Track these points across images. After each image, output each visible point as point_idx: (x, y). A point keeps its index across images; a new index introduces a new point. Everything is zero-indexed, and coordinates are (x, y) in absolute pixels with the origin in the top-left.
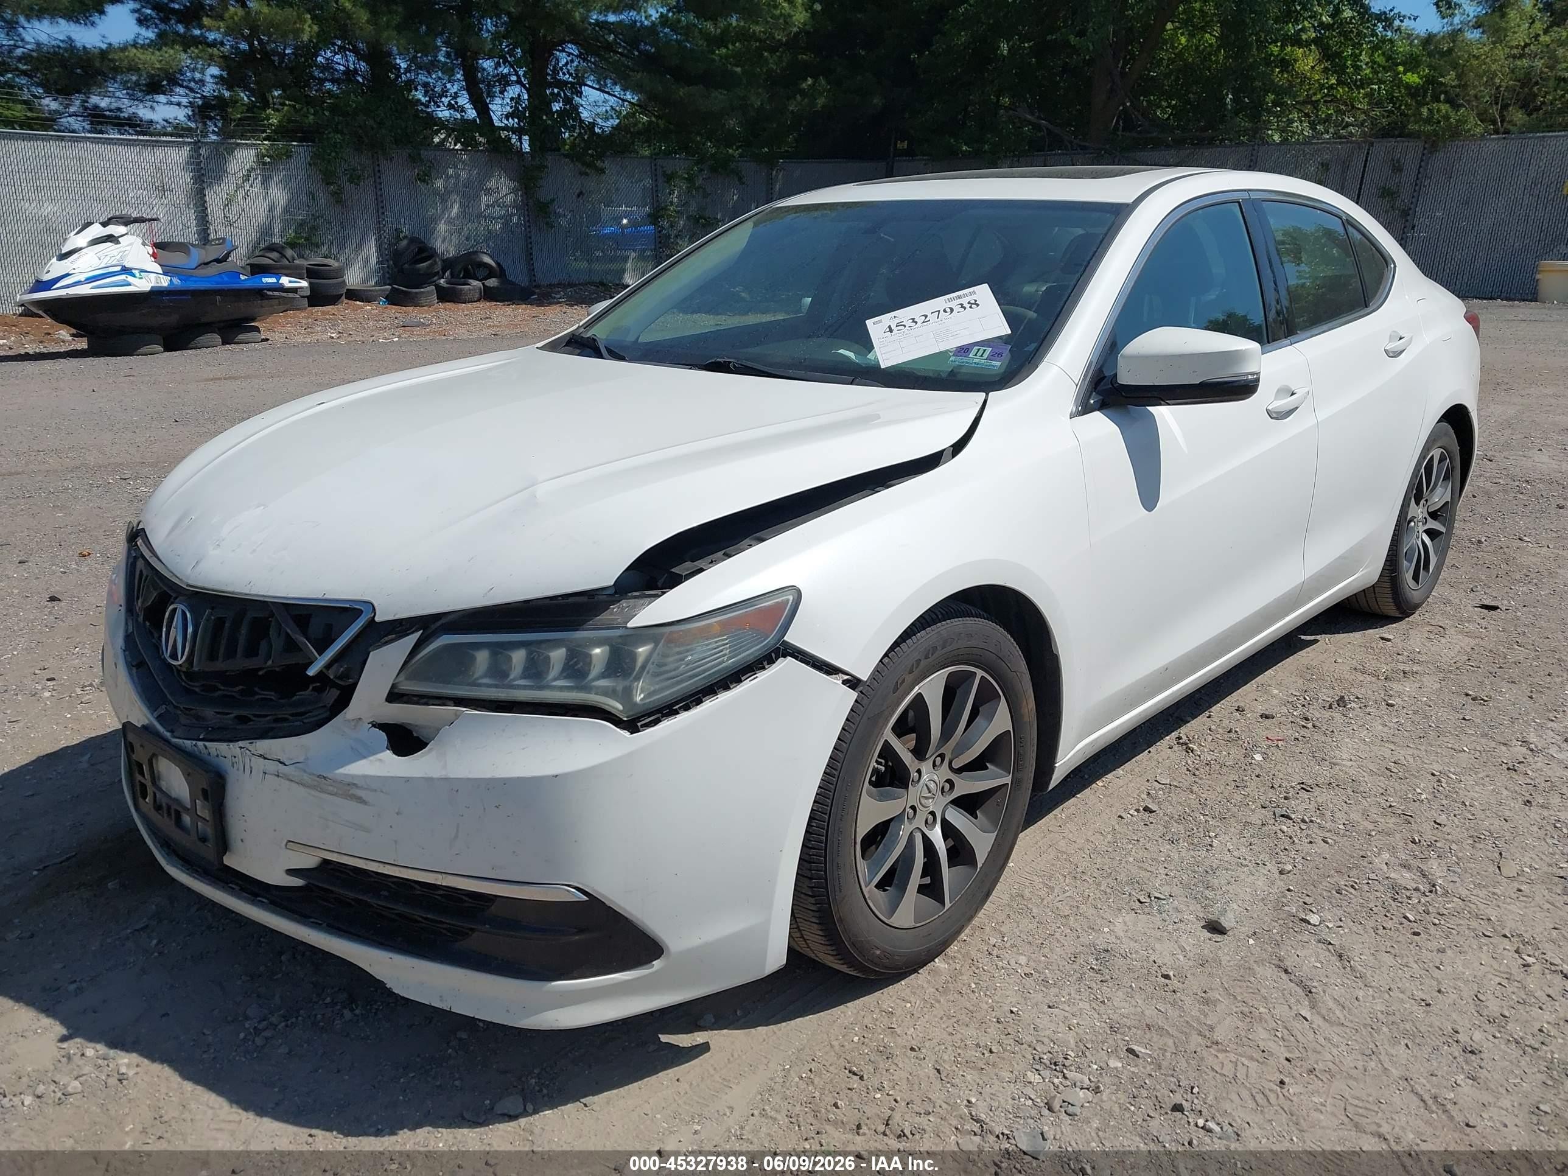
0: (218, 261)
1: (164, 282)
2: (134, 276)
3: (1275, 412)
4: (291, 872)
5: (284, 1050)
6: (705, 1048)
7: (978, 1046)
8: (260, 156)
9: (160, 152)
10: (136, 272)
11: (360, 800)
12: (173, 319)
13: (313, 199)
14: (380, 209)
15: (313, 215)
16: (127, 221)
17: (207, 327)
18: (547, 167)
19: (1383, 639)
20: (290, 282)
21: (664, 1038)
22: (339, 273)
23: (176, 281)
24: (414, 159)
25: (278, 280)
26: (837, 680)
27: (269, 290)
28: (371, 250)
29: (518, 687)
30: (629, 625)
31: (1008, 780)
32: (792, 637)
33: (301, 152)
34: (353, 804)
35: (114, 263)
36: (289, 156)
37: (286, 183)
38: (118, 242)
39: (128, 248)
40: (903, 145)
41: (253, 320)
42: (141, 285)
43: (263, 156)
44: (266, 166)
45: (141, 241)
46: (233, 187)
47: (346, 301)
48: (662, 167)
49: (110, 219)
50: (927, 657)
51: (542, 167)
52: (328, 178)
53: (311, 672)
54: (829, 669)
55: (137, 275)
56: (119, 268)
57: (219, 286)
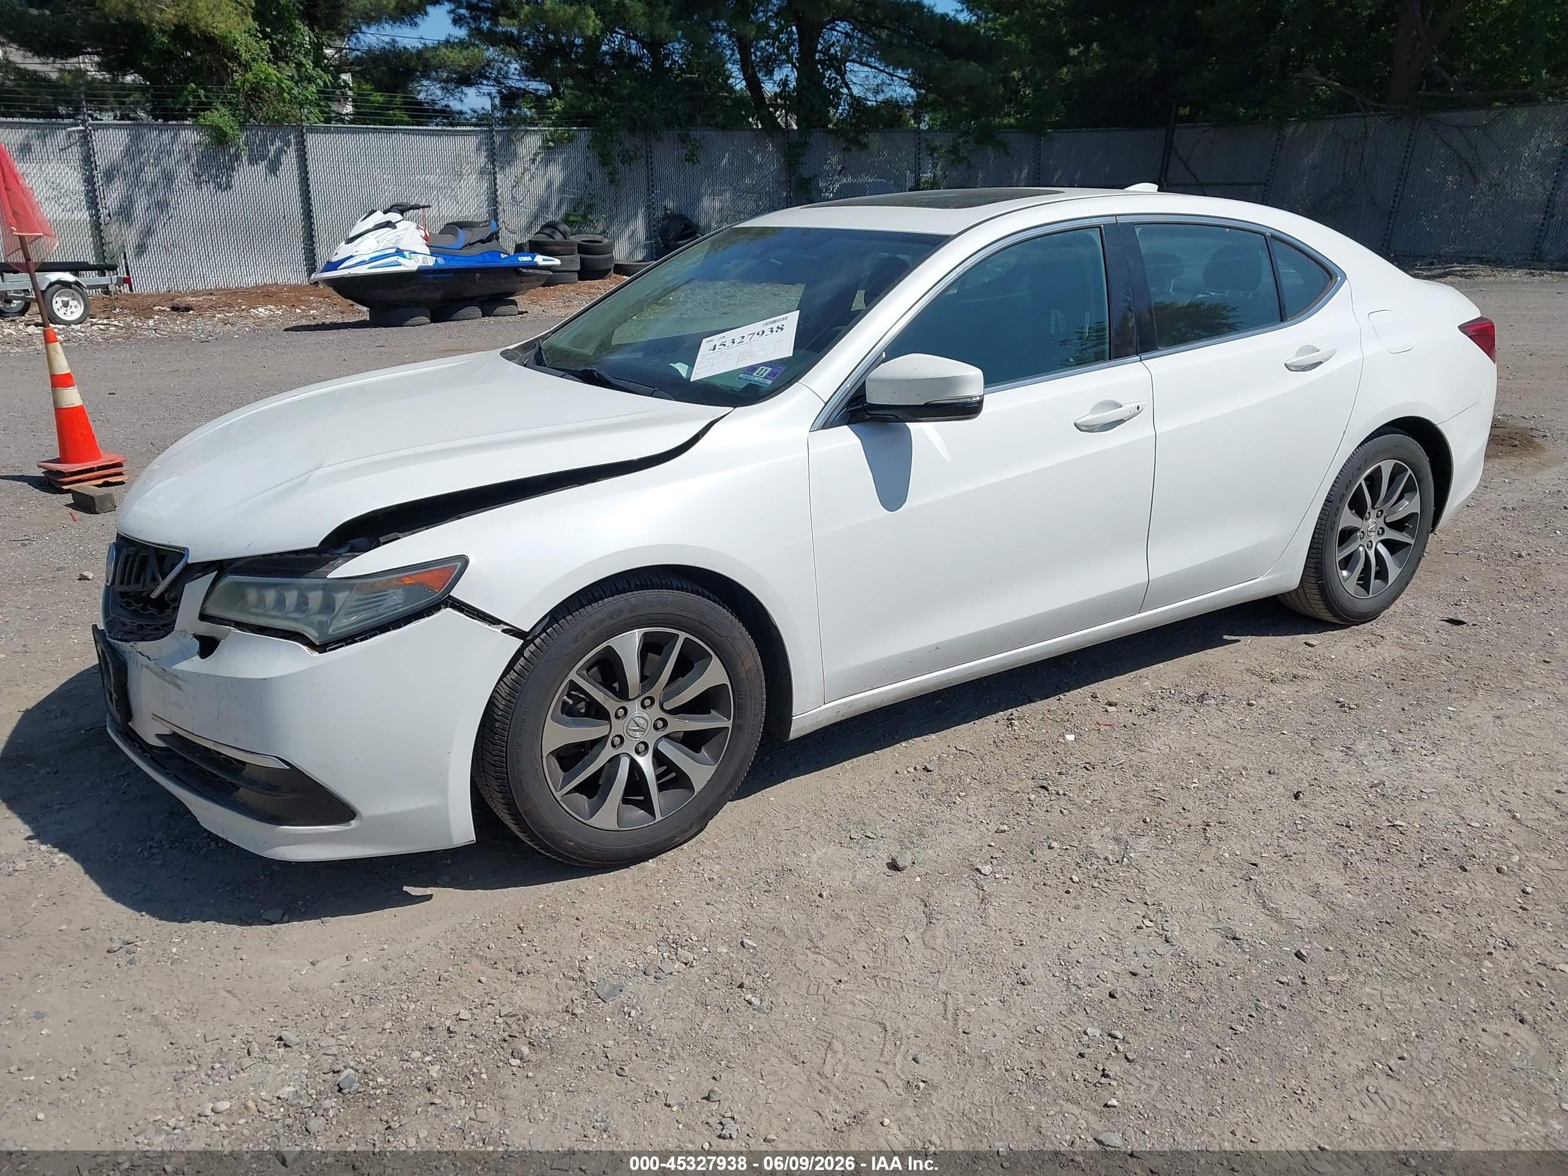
0: (482, 241)
1: (430, 262)
2: (405, 257)
3: (1084, 426)
4: (159, 736)
5: (159, 862)
6: (429, 897)
7: (628, 923)
8: (546, 141)
9: (459, 139)
10: (406, 253)
11: (179, 687)
12: (438, 295)
13: (590, 179)
14: (650, 188)
15: (590, 194)
16: (402, 209)
17: (469, 301)
18: (812, 145)
19: (1306, 643)
20: (544, 260)
21: (405, 888)
22: (609, 249)
23: (441, 261)
24: (683, 140)
25: (533, 259)
26: (497, 630)
27: (523, 267)
28: (639, 226)
29: (273, 617)
30: (328, 577)
31: (729, 724)
32: (458, 593)
33: (584, 136)
34: (176, 689)
35: (390, 246)
36: (570, 140)
37: (565, 166)
38: (395, 227)
39: (404, 232)
40: (1185, 111)
41: (512, 294)
42: (409, 265)
43: (548, 141)
44: (549, 151)
45: (415, 226)
46: (521, 170)
47: (614, 275)
48: (927, 140)
49: (392, 207)
50: (612, 618)
51: (804, 144)
52: (605, 159)
53: (154, 596)
54: (493, 621)
55: (407, 256)
56: (393, 251)
57: (481, 265)
